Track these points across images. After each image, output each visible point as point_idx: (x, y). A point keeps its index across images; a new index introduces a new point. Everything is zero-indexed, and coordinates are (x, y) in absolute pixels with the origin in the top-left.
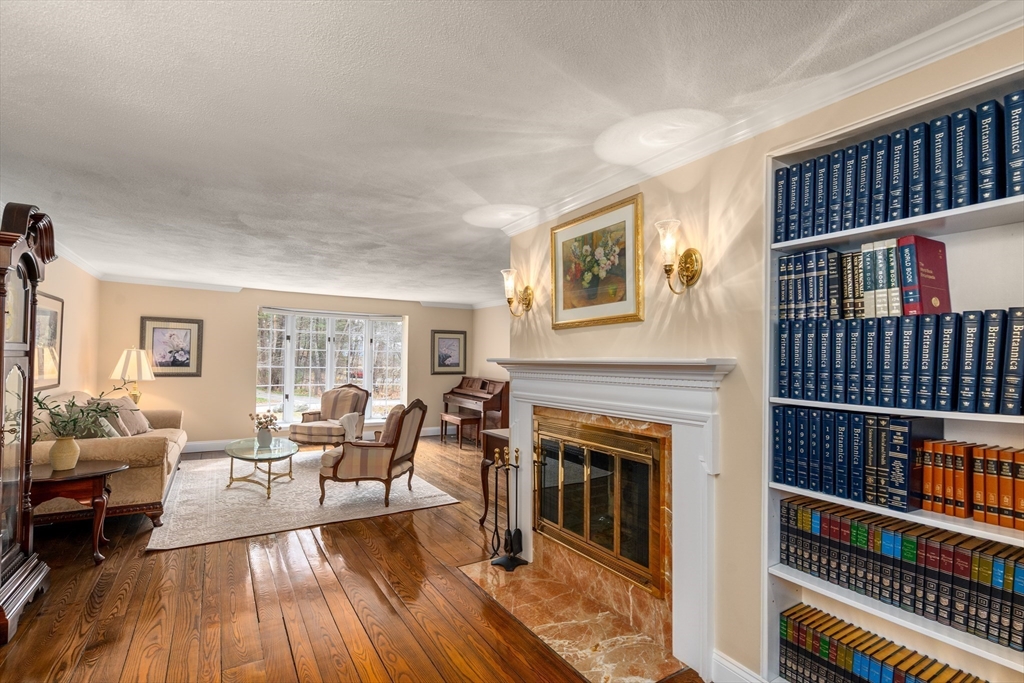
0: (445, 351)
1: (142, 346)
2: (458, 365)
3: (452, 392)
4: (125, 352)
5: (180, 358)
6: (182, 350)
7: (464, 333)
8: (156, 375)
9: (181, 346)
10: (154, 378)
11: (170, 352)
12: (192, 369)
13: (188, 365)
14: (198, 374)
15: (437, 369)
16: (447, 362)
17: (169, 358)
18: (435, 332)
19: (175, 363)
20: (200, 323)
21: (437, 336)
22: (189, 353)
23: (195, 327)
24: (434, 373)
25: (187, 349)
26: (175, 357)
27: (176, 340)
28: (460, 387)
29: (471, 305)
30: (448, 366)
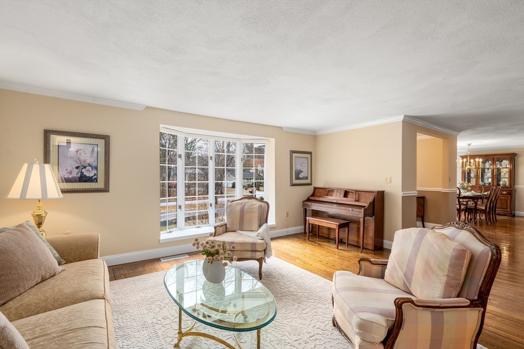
0: (299, 168)
1: (46, 160)
2: (307, 178)
3: (308, 200)
4: (26, 166)
5: (89, 173)
6: (89, 165)
7: (310, 153)
8: (63, 191)
9: (88, 161)
10: (62, 195)
11: (77, 168)
12: (100, 184)
13: (96, 180)
14: (106, 190)
15: (295, 182)
16: (301, 176)
17: (76, 174)
18: (293, 152)
19: (83, 179)
20: (106, 138)
21: (294, 155)
22: (96, 168)
23: (101, 142)
24: (293, 185)
25: (94, 164)
26: (82, 173)
27: (83, 155)
28: (313, 195)
29: (315, 132)
30: (301, 179)
